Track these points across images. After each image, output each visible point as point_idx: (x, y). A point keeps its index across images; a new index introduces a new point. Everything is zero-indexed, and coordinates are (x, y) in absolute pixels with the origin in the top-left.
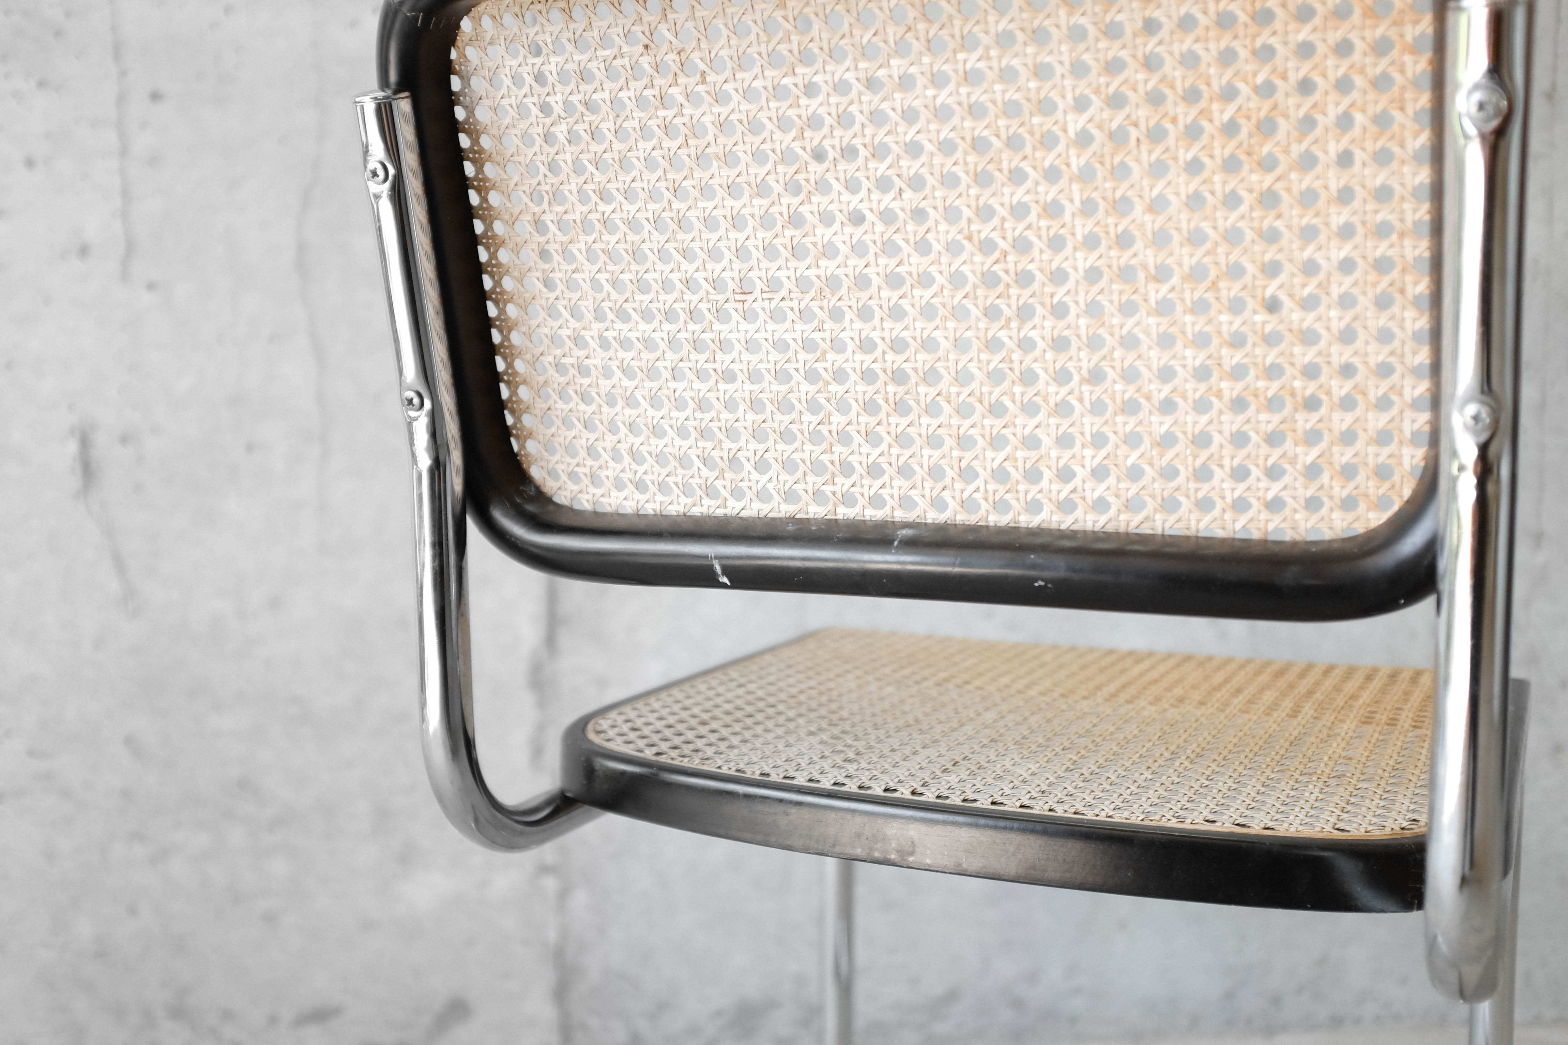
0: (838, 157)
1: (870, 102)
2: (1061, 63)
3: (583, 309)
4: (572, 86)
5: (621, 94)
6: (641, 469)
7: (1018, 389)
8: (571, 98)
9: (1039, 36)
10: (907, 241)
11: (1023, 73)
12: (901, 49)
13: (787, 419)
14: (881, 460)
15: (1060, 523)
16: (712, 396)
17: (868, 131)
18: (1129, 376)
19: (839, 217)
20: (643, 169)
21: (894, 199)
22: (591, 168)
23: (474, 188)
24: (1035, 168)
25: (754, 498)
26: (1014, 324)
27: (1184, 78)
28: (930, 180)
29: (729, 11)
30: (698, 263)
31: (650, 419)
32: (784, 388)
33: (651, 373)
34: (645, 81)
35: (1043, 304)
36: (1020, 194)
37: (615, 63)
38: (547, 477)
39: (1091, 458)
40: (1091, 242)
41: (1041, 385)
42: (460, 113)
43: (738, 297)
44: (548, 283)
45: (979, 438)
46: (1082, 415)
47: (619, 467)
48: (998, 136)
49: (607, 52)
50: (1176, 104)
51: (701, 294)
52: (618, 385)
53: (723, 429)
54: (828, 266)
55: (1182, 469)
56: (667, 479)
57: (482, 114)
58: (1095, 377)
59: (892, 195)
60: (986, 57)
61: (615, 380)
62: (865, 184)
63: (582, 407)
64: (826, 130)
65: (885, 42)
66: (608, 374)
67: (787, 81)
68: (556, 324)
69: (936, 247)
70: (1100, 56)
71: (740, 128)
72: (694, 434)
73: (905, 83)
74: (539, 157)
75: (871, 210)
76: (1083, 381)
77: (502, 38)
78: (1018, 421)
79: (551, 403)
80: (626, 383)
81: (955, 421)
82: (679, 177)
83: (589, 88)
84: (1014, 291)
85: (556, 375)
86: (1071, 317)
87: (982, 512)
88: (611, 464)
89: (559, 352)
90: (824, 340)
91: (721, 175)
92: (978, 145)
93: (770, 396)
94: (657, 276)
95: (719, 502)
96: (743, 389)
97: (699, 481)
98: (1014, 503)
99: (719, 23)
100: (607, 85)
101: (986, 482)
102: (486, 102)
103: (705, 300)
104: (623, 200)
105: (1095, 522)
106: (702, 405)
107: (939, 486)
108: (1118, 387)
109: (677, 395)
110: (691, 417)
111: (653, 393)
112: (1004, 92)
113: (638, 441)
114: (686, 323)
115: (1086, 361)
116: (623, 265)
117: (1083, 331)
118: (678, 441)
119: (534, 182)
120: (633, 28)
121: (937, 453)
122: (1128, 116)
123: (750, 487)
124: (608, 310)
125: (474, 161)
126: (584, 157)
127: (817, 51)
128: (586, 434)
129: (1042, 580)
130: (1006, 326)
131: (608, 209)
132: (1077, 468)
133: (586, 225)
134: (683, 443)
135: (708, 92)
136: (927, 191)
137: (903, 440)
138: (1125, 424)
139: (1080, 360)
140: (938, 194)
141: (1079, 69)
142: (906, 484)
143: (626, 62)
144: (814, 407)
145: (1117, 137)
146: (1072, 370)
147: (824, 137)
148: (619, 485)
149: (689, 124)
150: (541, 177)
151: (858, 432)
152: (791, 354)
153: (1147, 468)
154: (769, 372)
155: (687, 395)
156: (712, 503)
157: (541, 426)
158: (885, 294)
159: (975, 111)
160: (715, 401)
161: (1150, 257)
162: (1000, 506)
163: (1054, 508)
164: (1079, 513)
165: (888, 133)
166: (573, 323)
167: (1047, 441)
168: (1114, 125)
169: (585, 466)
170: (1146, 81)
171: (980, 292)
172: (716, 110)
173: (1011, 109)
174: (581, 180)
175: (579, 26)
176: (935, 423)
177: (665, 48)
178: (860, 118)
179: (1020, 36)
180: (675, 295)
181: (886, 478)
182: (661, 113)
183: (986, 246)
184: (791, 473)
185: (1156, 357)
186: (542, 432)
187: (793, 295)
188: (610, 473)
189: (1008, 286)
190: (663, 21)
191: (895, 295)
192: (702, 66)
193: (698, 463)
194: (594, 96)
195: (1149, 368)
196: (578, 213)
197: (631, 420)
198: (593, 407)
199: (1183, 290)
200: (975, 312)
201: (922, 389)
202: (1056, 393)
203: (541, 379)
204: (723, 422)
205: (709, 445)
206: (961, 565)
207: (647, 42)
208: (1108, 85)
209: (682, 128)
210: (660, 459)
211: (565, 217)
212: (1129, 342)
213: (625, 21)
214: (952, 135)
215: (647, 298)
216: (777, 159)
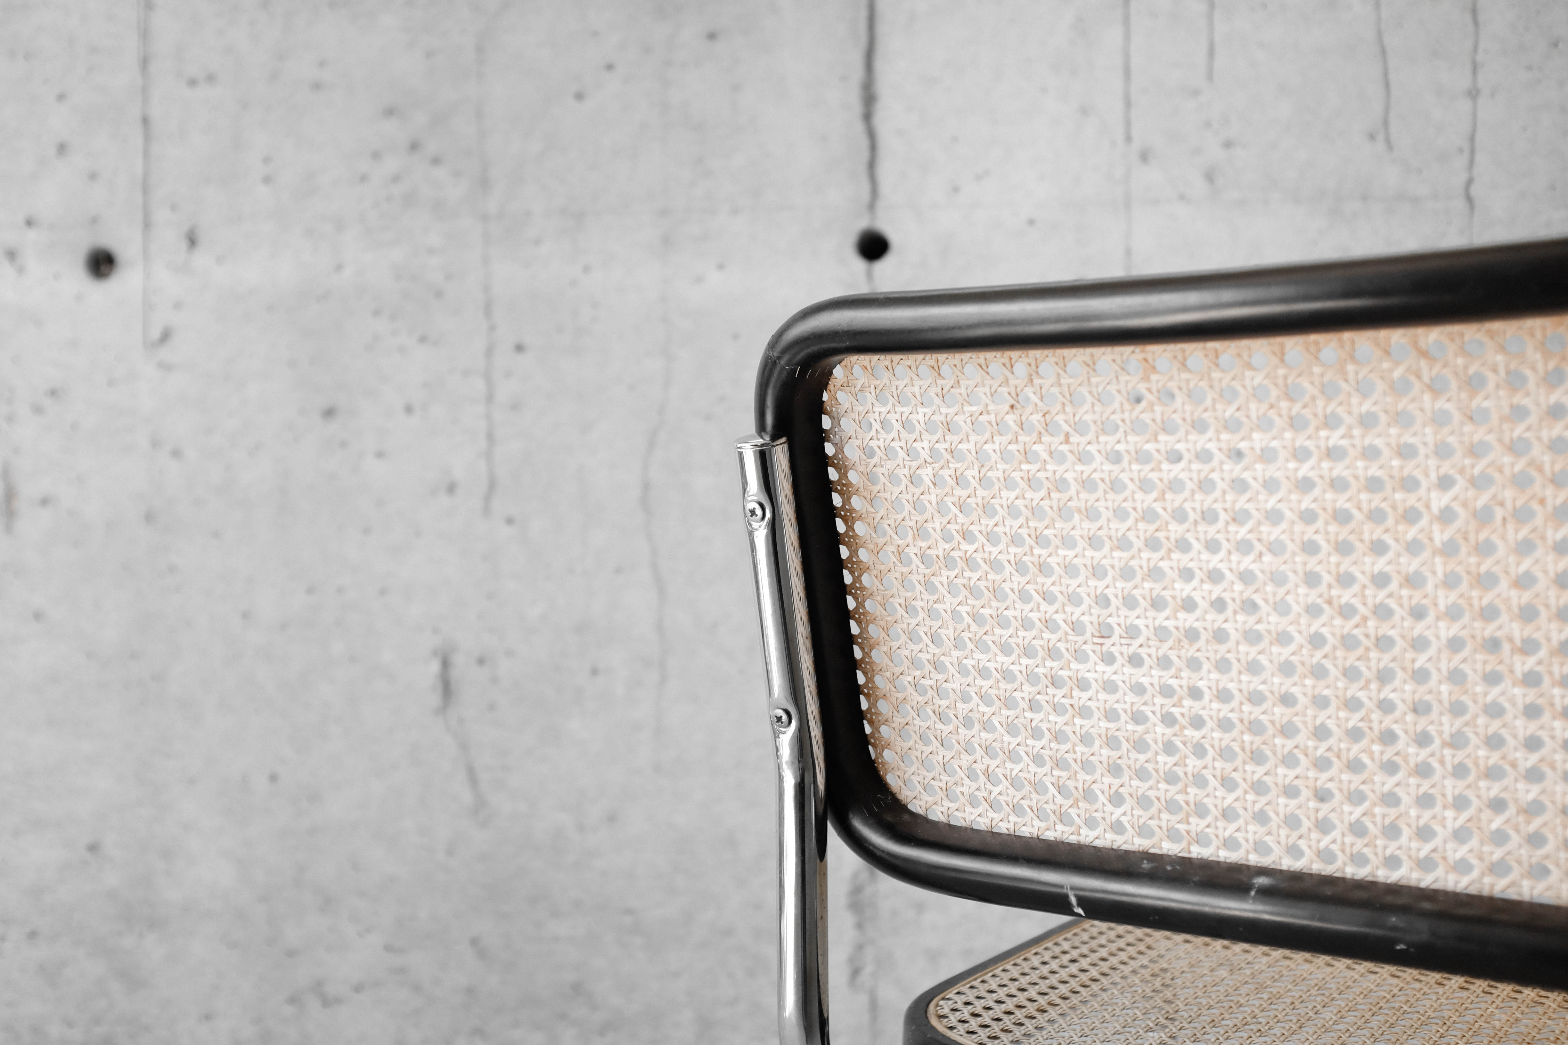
0: (1199, 519)
1: (1232, 471)
2: (1425, 444)
3: (944, 637)
4: (939, 434)
5: (986, 447)
6: (996, 790)
7: (1376, 748)
8: (937, 446)
9: (1402, 419)
10: (1266, 601)
11: (1386, 452)
12: (1264, 424)
13: (1142, 757)
14: (1237, 805)
15: (1419, 880)
16: (1068, 729)
17: (1229, 497)
18: (1494, 742)
19: (1199, 574)
20: (1006, 516)
21: (1254, 561)
22: (955, 510)
23: (841, 517)
24: (1397, 540)
25: (1108, 829)
26: (1373, 686)
27: (1553, 463)
28: (1291, 546)
29: (1094, 380)
30: (1057, 605)
31: (1006, 745)
32: (1140, 728)
33: (1009, 703)
34: (1010, 437)
35: (1404, 669)
36: (1381, 564)
37: (981, 418)
38: (903, 786)
39: (1452, 819)
40: (1453, 614)
41: (1400, 745)
42: (829, 449)
43: (1096, 640)
44: (908, 608)
45: (1336, 792)
46: (1444, 778)
47: (974, 785)
48: (1359, 509)
49: (974, 408)
50: (1544, 487)
51: (1060, 634)
52: (975, 709)
53: (1079, 761)
54: (1187, 620)
55: (1550, 836)
56: (1022, 802)
57: (851, 452)
58: (1456, 742)
59: (1252, 557)
60: (1348, 435)
61: (972, 705)
62: (1225, 545)
63: (939, 726)
64: (1187, 493)
65: (1248, 417)
66: (966, 699)
67: (1150, 447)
68: (916, 648)
69: (1296, 608)
70: (1466, 439)
71: (1101, 486)
72: (1049, 764)
73: (1267, 456)
74: (904, 496)
75: (1231, 570)
76: (1445, 744)
77: (873, 387)
78: (1377, 779)
79: (909, 718)
80: (983, 708)
81: (1311, 774)
82: (1041, 525)
83: (956, 439)
84: (1373, 655)
85: (915, 694)
86: (1433, 683)
87: (1339, 863)
88: (966, 781)
89: (918, 673)
90: (1181, 687)
91: (1082, 528)
92: (1341, 517)
93: (1126, 734)
94: (1017, 613)
95: (1073, 829)
96: (1100, 726)
97: (1053, 807)
98: (1371, 856)
99: (1084, 390)
100: (973, 438)
101: (1343, 835)
102: (854, 442)
103: (1063, 639)
104: (985, 541)
105: (1457, 882)
106: (1058, 736)
107: (1295, 834)
108: (1482, 753)
109: (1034, 724)
110: (1047, 747)
111: (1010, 720)
112: (1366, 468)
113: (993, 764)
114: (1044, 659)
115: (1448, 725)
116: (983, 601)
117: (1445, 696)
118: (1033, 768)
119: (900, 517)
120: (1000, 389)
121: (1293, 803)
122: (1494, 497)
123: (1104, 819)
124: (967, 641)
125: (841, 493)
126: (949, 500)
127: (1180, 421)
128: (942, 751)
129: (1405, 944)
130: (1365, 687)
131: (971, 548)
132: (1437, 828)
133: (949, 562)
134: (1038, 770)
135: (1071, 452)
136: (1287, 556)
137: (1259, 788)
138: (1489, 789)
139: (1441, 724)
140: (1298, 559)
141: (1442, 451)
142: (1262, 830)
143: (992, 417)
144: (1169, 748)
145: (1483, 517)
146: (1434, 733)
147: (1186, 500)
148: (973, 802)
149: (1052, 479)
150: (906, 513)
151: (1214, 776)
152: (1147, 697)
153: (1512, 833)
154: (1126, 712)
155: (1044, 726)
156: (1066, 829)
157: (899, 739)
158: (1243, 648)
159: (1337, 485)
160: (1071, 735)
161: (1517, 630)
162: (1359, 859)
163: (1413, 865)
164: (1440, 872)
165: (1249, 500)
166: (933, 649)
167: (1406, 799)
168: (1480, 503)
169: (940, 780)
170: (1513, 465)
171: (1339, 653)
172: (1079, 468)
173: (1373, 485)
174: (945, 520)
175: (947, 383)
176: (1292, 773)
177: (1030, 409)
178: (1220, 485)
179: (1383, 418)
180: (1034, 632)
181: (1241, 822)
182: (1025, 467)
183: (1346, 611)
184: (1146, 809)
185: (1523, 727)
186: (900, 745)
187: (1151, 643)
188: (964, 789)
189: (1367, 649)
190: (1029, 385)
191: (1253, 651)
192: (1066, 428)
193: (1052, 790)
194: (960, 446)
195: (1515, 736)
196: (941, 550)
197: (988, 743)
198: (951, 728)
199: (1551, 664)
200: (1333, 671)
201: (1278, 741)
202: (1416, 754)
203: (900, 696)
204: (1079, 754)
205: (1064, 774)
206: (1321, 919)
207: (1013, 402)
208: (1473, 466)
209: (1045, 482)
210: (1015, 783)
211: (929, 552)
212: (1494, 711)
213: (991, 382)
214: (1313, 506)
215: (1006, 633)
216: (1138, 517)
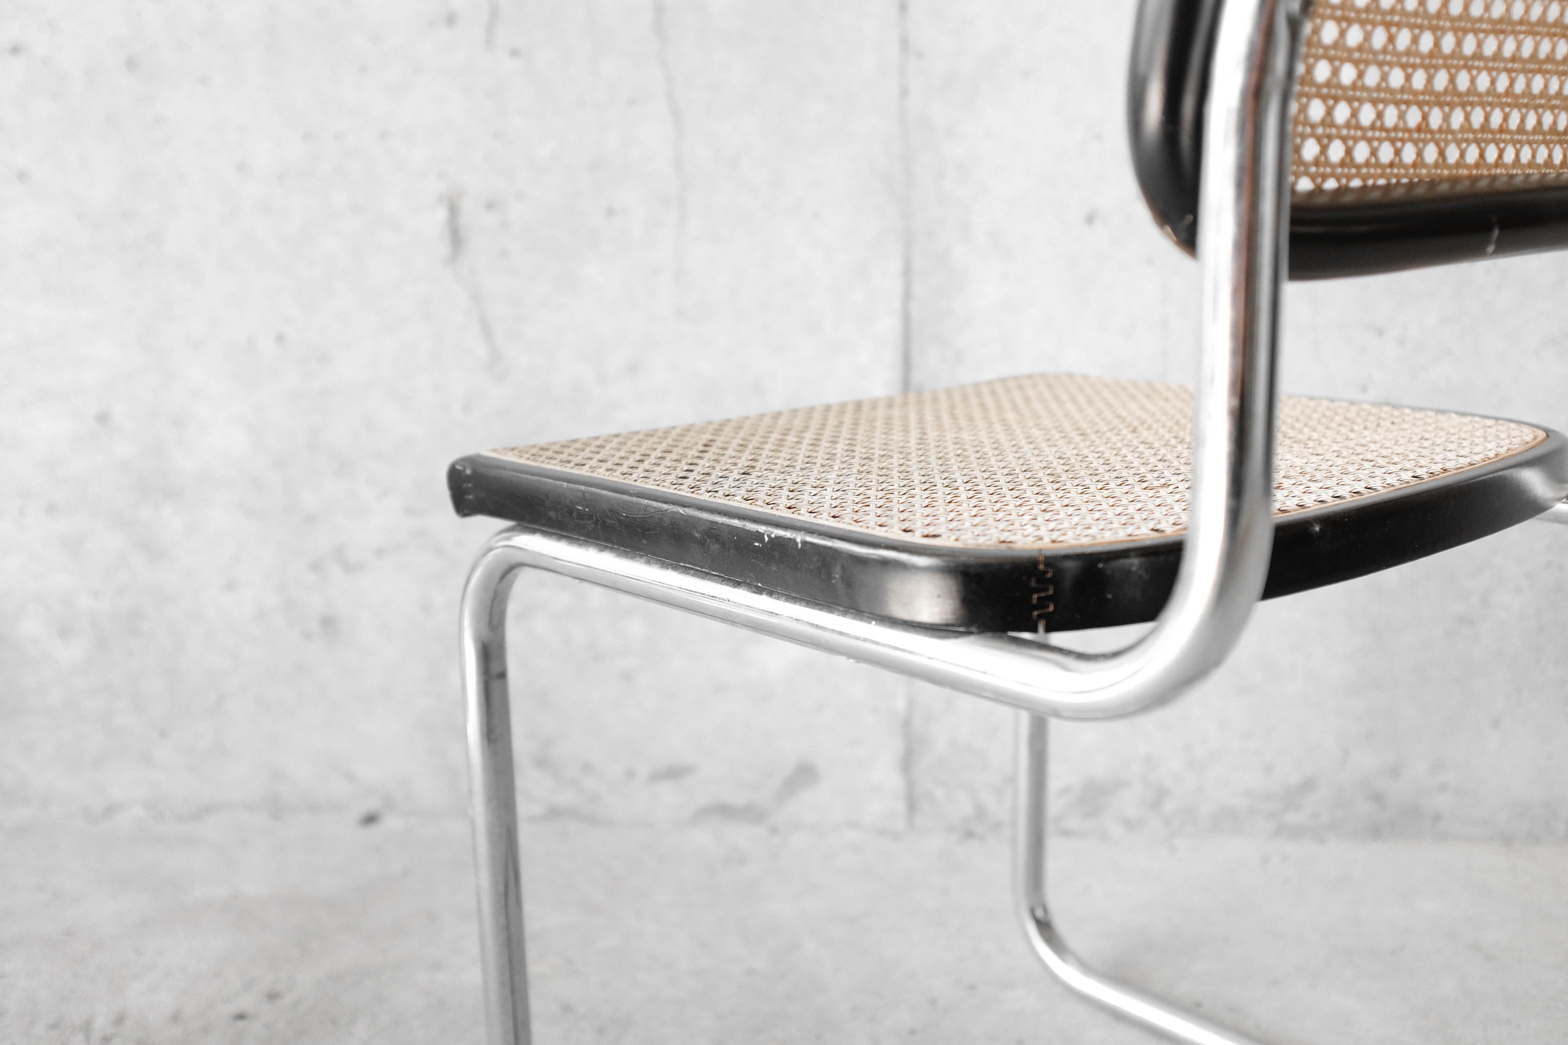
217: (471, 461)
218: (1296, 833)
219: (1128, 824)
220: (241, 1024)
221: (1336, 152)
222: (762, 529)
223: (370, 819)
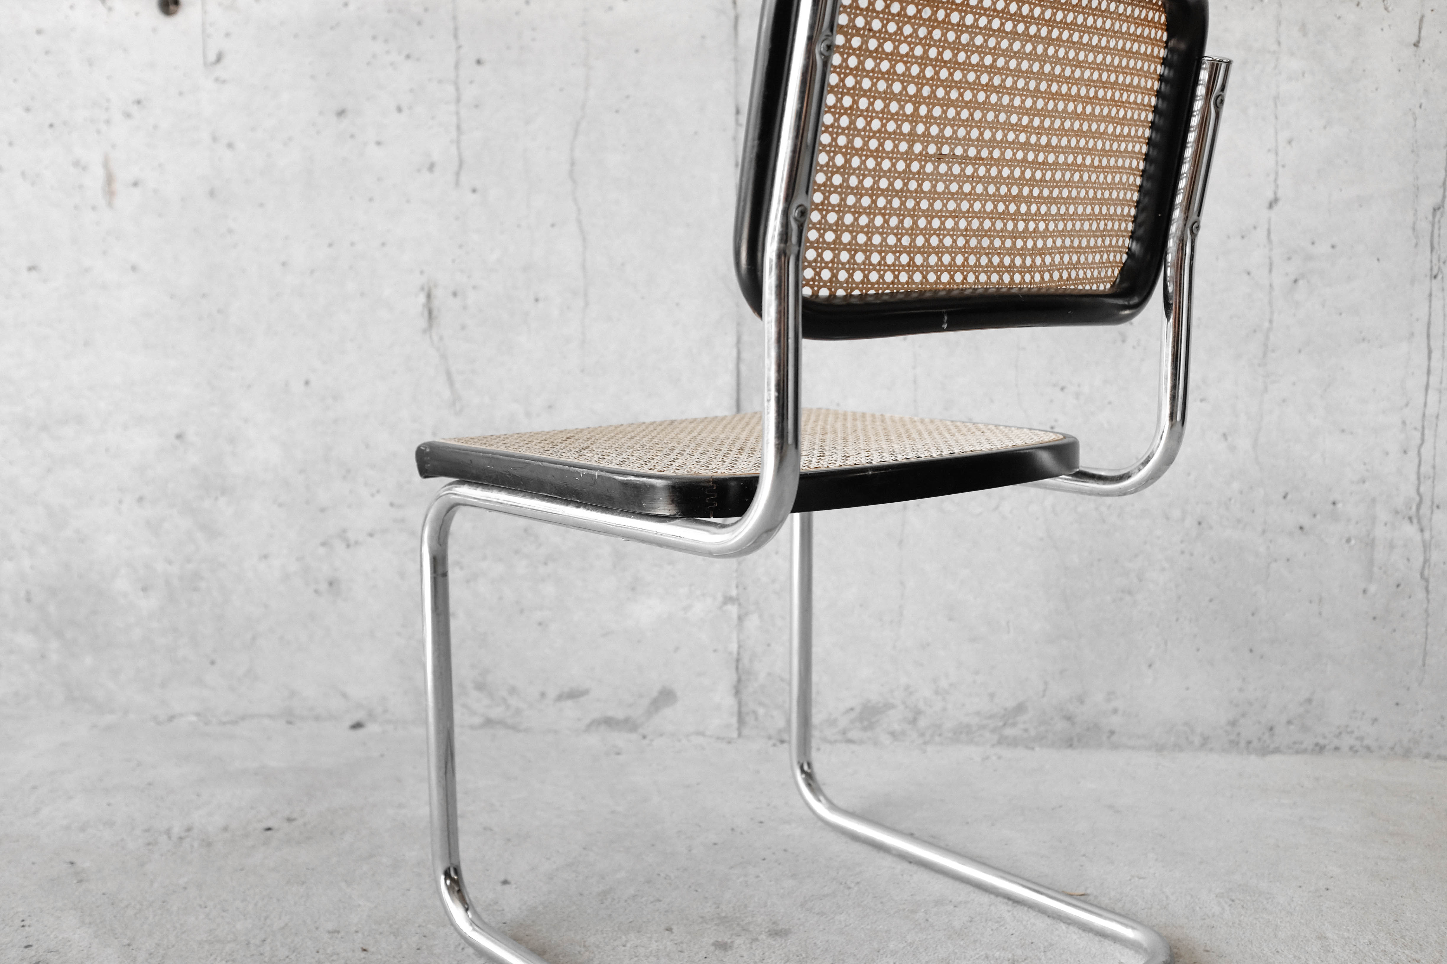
217: (430, 445)
218: (1013, 743)
219: (893, 734)
220: (269, 833)
221: (858, 276)
222: (579, 470)
223: (357, 726)
